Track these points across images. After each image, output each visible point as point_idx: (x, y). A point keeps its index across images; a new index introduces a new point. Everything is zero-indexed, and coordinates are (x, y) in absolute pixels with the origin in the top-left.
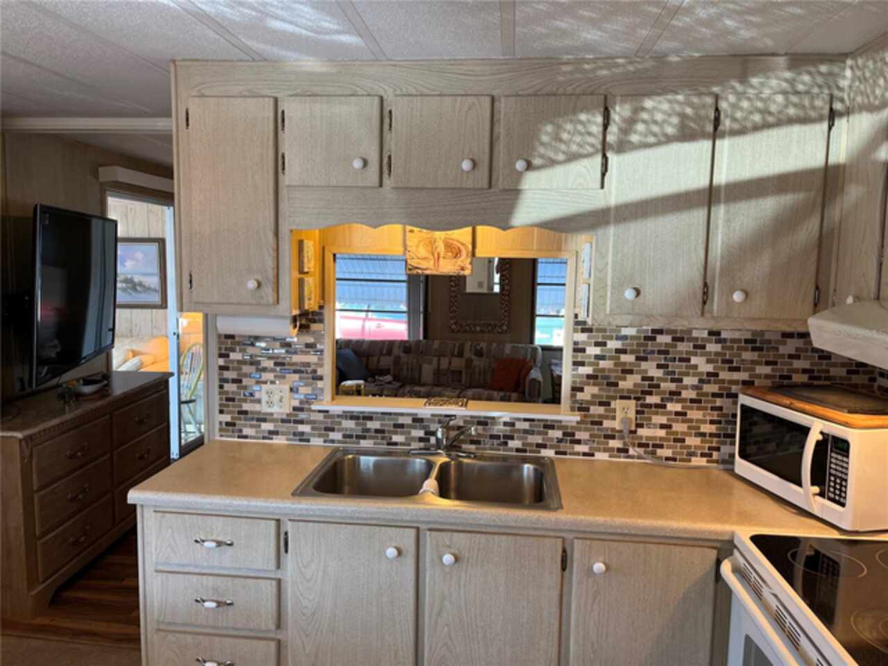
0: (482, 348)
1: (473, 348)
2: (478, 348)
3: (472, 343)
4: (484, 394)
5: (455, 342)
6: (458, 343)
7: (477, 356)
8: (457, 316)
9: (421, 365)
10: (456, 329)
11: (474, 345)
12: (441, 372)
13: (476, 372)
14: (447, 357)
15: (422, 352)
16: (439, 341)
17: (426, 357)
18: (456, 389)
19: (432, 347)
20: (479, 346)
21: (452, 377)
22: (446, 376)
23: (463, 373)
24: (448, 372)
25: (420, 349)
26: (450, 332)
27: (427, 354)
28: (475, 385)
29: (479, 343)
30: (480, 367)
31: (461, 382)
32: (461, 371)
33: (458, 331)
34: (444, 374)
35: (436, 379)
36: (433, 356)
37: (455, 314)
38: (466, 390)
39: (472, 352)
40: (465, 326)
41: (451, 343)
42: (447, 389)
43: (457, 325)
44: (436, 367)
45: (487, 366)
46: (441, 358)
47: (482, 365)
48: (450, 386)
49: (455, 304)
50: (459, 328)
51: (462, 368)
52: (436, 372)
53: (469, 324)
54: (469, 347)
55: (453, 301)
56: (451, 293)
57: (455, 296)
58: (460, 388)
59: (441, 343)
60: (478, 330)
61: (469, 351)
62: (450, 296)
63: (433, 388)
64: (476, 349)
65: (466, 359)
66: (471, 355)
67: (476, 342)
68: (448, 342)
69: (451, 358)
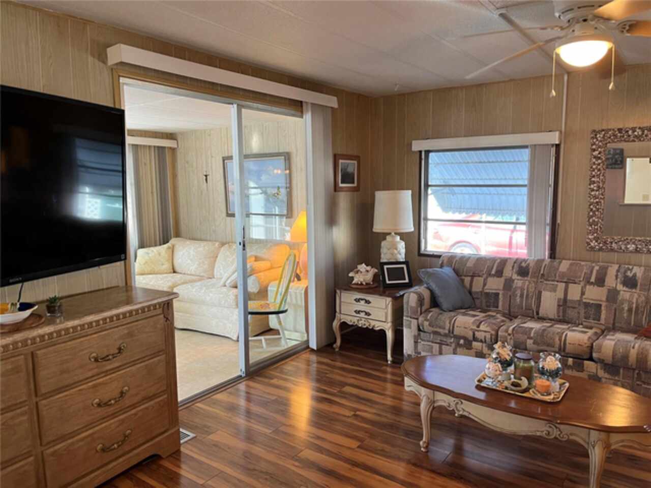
0: (635, 275)
1: (620, 275)
2: (629, 274)
3: (620, 267)
4: (633, 348)
5: (594, 265)
6: (598, 265)
7: (627, 287)
8: (599, 229)
9: (540, 293)
10: (597, 247)
11: (622, 270)
12: (569, 304)
13: (623, 309)
14: (579, 284)
15: (543, 275)
16: (569, 262)
17: (548, 282)
18: (591, 328)
19: (558, 269)
20: (631, 273)
21: (585, 313)
22: (576, 311)
23: (603, 308)
24: (579, 305)
25: (540, 271)
26: (588, 250)
27: (550, 279)
28: (621, 328)
29: (631, 267)
30: (630, 302)
31: (599, 320)
32: (600, 305)
33: (601, 249)
34: (574, 308)
35: (561, 312)
36: (558, 282)
37: (596, 227)
38: (606, 336)
39: (619, 280)
40: (611, 243)
41: (586, 265)
42: (574, 328)
43: (599, 241)
44: (562, 297)
45: (642, 303)
46: (571, 285)
47: (634, 301)
48: (582, 324)
49: (597, 213)
50: (601, 245)
51: (601, 301)
52: (561, 304)
53: (616, 241)
54: (615, 273)
55: (594, 209)
56: (591, 199)
57: (597, 202)
58: (597, 328)
59: (571, 265)
60: (631, 249)
61: (614, 278)
62: (589, 204)
63: (555, 324)
64: (626, 277)
65: (609, 290)
66: (616, 285)
67: (626, 266)
68: (583, 263)
69: (585, 285)
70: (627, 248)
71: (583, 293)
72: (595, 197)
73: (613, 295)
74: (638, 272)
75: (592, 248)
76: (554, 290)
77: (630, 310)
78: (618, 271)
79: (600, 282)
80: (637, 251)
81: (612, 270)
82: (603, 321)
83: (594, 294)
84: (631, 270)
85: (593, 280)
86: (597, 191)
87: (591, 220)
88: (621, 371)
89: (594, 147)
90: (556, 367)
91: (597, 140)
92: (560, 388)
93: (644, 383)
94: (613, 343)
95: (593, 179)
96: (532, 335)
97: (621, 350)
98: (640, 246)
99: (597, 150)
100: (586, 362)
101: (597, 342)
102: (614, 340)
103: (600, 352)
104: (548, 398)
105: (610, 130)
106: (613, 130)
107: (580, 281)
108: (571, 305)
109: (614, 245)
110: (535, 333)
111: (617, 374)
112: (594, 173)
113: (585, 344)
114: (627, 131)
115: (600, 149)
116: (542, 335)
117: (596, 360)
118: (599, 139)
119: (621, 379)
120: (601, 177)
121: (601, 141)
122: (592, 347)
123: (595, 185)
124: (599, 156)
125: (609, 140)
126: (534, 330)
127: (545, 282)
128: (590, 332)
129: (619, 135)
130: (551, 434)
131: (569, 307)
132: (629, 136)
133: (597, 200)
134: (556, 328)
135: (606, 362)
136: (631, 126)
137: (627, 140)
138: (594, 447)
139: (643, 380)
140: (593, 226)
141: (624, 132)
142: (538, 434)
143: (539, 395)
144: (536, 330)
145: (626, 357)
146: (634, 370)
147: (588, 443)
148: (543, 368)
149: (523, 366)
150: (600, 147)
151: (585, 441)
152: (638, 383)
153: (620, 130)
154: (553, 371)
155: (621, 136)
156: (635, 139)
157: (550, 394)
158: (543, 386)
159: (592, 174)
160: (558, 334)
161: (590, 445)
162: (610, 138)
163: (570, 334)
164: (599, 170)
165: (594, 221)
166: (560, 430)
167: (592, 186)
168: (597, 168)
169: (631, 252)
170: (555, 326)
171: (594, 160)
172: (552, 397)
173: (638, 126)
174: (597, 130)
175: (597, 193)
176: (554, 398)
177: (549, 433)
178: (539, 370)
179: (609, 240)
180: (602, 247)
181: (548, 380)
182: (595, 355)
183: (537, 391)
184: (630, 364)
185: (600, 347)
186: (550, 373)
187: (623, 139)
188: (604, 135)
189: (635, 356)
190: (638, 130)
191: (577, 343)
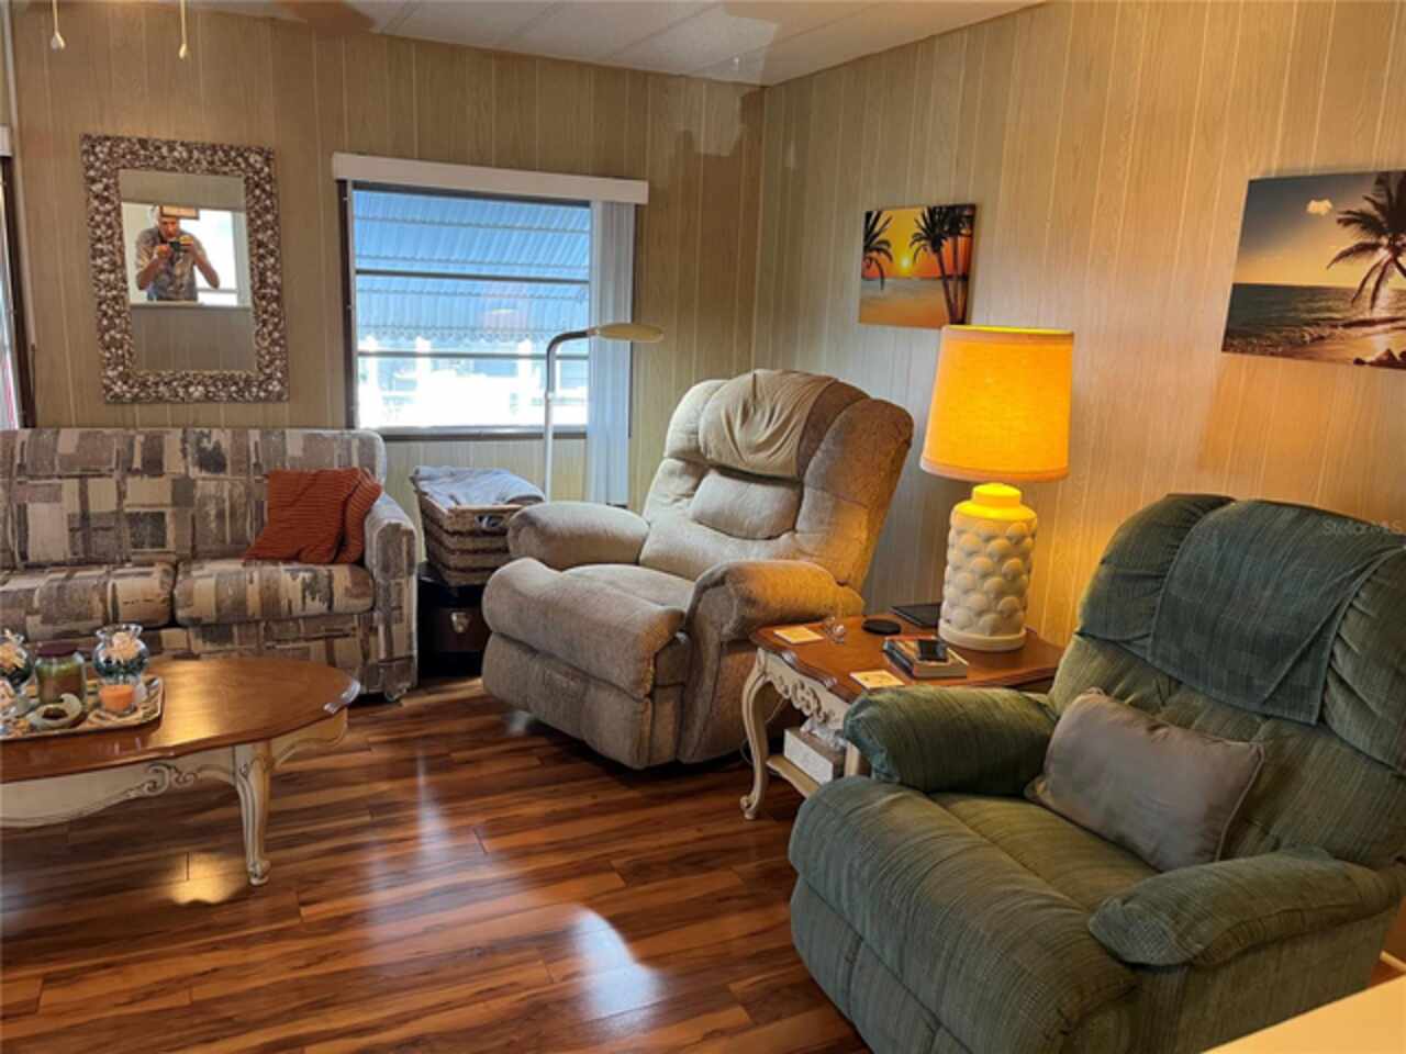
0: (217, 446)
1: (190, 449)
2: (208, 445)
3: (185, 432)
4: (251, 582)
5: (132, 432)
6: (140, 433)
7: (208, 470)
8: (127, 356)
9: (23, 509)
10: (128, 395)
11: (192, 438)
12: (94, 523)
13: (207, 514)
14: (110, 476)
15: (21, 467)
16: (77, 431)
17: (36, 482)
18: (151, 564)
19: (55, 450)
20: (209, 442)
21: (133, 535)
22: (111, 534)
23: (168, 519)
24: (118, 520)
25: (12, 457)
26: (108, 403)
27: (40, 474)
28: (210, 551)
29: (206, 431)
30: (219, 500)
31: (163, 546)
32: (162, 515)
33: (136, 399)
34: (108, 529)
35: (79, 542)
36: (60, 477)
37: (120, 352)
38: (187, 573)
39: (189, 458)
40: (157, 384)
41: (116, 435)
42: (120, 571)
43: (131, 382)
44: (77, 510)
45: (240, 496)
46: (91, 482)
47: (226, 495)
48: (129, 561)
49: (117, 321)
50: (136, 390)
51: (162, 505)
52: (77, 525)
53: (166, 380)
54: (178, 446)
55: (110, 312)
56: (100, 290)
57: (115, 298)
58: (162, 561)
59: (82, 437)
60: (197, 394)
61: (180, 455)
62: (98, 300)
63: (75, 571)
64: (201, 450)
65: (174, 481)
66: (187, 468)
67: (198, 430)
68: (107, 431)
69: (123, 478)
70: (190, 395)
71: (121, 495)
72: (108, 285)
73: (183, 491)
74: (222, 438)
75: (118, 398)
76: (55, 497)
77: (220, 515)
78: (184, 441)
79: (153, 466)
80: (207, 398)
81: (173, 440)
82: (171, 545)
83: (145, 493)
84: (208, 436)
85: (137, 463)
86: (111, 272)
87: (107, 337)
88: (235, 630)
89: (92, 173)
90: (137, 650)
91: (97, 159)
92: (148, 693)
93: (279, 641)
94: (212, 582)
95: (99, 246)
96: (36, 604)
97: (230, 592)
98: (212, 389)
99: (101, 181)
100: (164, 633)
101: (178, 586)
102: (210, 576)
103: (189, 606)
104: (133, 719)
105: (121, 139)
106: (129, 140)
107: (111, 470)
108: (101, 524)
109: (162, 388)
110: (41, 601)
111: (229, 638)
112: (99, 232)
113: (159, 595)
114: (158, 148)
115: (105, 180)
116: (60, 599)
117: (186, 623)
118: (101, 156)
119: (237, 646)
120: (117, 243)
121: (106, 162)
122: (172, 598)
123: (106, 259)
124: (106, 194)
125: (123, 162)
126: (37, 592)
127: (30, 482)
128: (157, 571)
129: (142, 152)
130: (158, 784)
131: (96, 530)
132: (163, 158)
133: (114, 292)
134: (81, 578)
135: (205, 621)
136: (164, 136)
137: (160, 165)
138: (246, 777)
139: (276, 636)
140: (113, 350)
141: (151, 149)
142: (133, 795)
143: (114, 718)
144: (41, 592)
145: (240, 603)
146: (257, 622)
147: (234, 774)
148: (108, 661)
149: (60, 671)
150: (104, 174)
151: (225, 771)
152: (269, 644)
153: (143, 143)
154: (132, 662)
155: (146, 156)
156: (177, 167)
157: (135, 710)
158: (119, 698)
159: (94, 233)
160: (95, 587)
161: (238, 773)
162: (124, 156)
163: (119, 583)
164: (109, 226)
165: (112, 338)
166: (177, 771)
167: (99, 262)
168: (104, 220)
169: (197, 401)
170: (78, 574)
171: (96, 203)
172: (140, 713)
173: (179, 139)
174: (94, 136)
175: (112, 277)
176: (145, 716)
177: (155, 783)
178: (98, 667)
179: (151, 378)
180: (137, 395)
181: (125, 682)
182: (181, 614)
183: (107, 711)
184: (250, 612)
185: (189, 595)
186: (126, 667)
187: (152, 163)
188: (111, 149)
189: (257, 598)
190: (180, 148)
191: (141, 598)
